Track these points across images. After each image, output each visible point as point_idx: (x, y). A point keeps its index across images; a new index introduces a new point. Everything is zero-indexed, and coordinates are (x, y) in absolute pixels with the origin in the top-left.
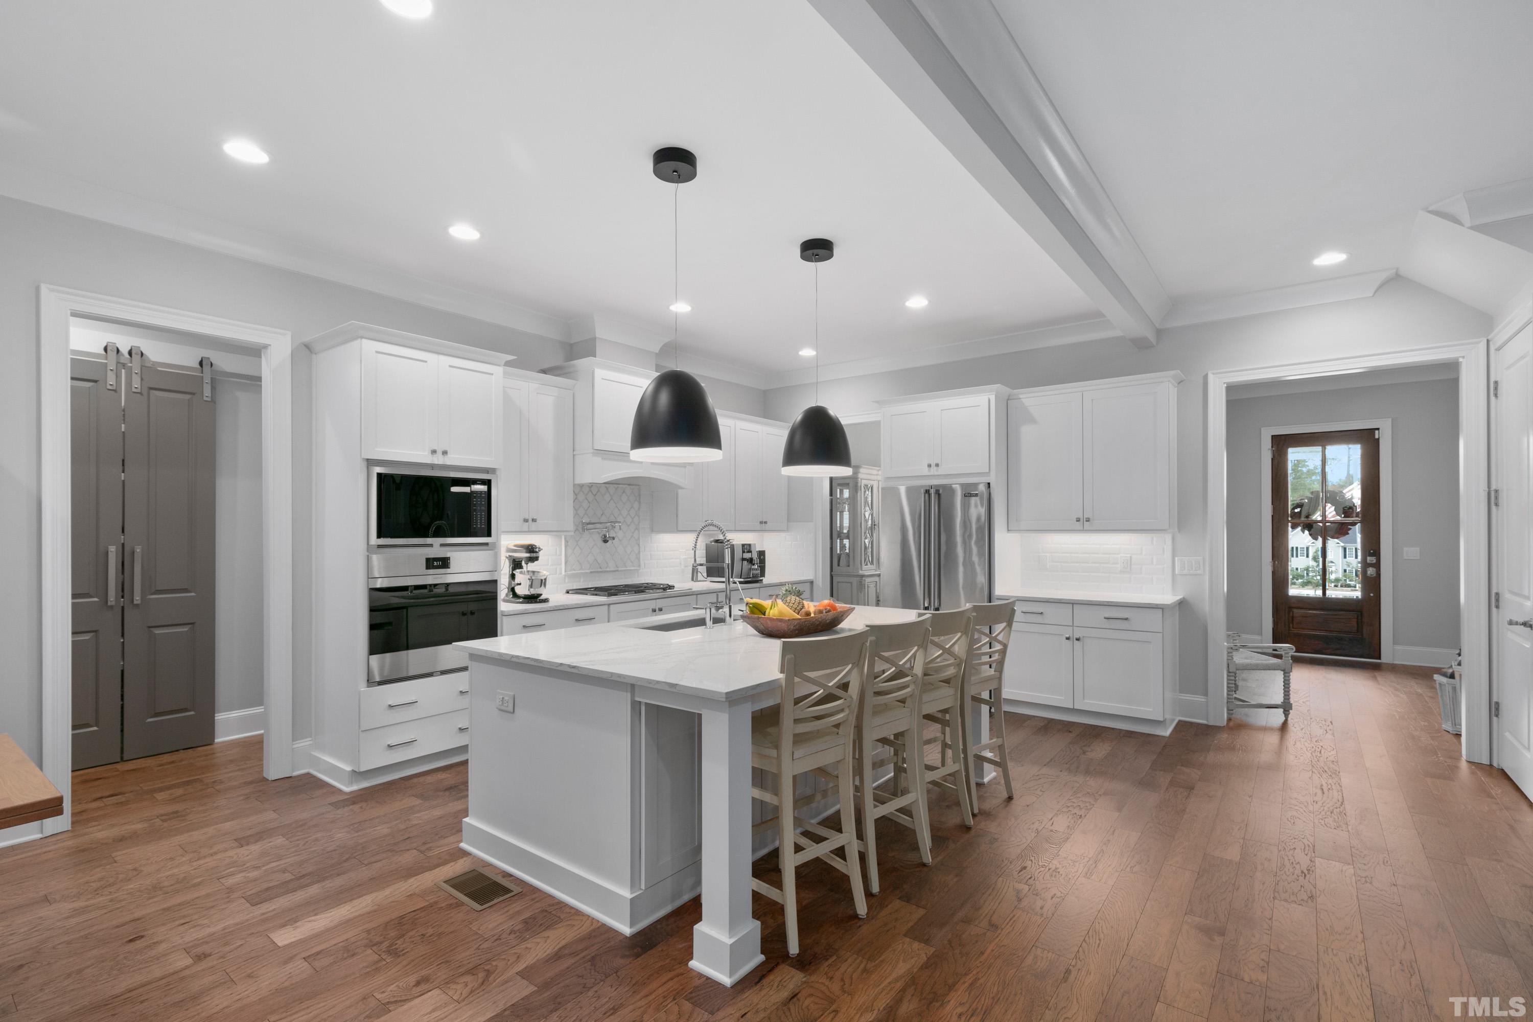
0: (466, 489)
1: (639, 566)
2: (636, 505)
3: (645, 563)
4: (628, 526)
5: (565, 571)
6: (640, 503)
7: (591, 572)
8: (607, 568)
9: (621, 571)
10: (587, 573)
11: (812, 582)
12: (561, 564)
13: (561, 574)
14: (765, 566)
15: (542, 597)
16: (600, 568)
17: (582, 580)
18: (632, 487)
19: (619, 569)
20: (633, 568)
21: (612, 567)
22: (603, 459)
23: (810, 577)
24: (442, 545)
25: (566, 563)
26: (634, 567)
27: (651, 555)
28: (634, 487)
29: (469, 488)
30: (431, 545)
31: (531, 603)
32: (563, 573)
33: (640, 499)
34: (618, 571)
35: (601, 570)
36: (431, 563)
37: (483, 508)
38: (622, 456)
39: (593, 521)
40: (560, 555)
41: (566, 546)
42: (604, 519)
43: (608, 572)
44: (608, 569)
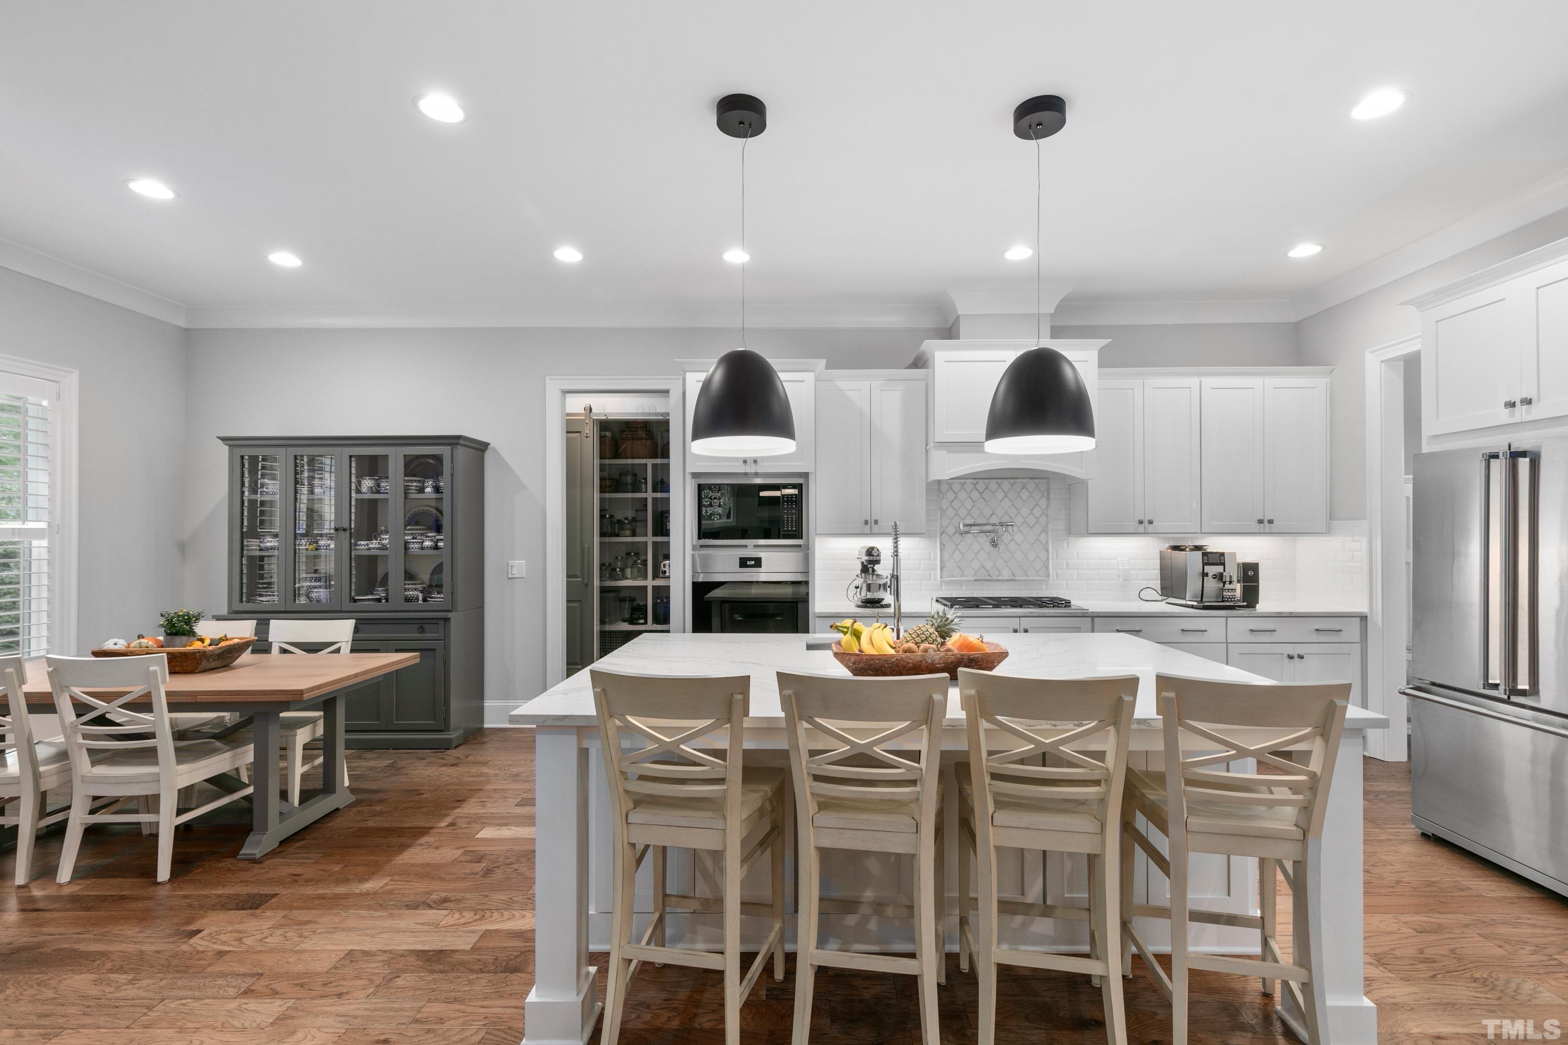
0: (777, 493)
1: (1048, 576)
2: (1043, 503)
3: (1057, 574)
4: (1031, 527)
5: (941, 577)
6: (1048, 499)
7: (975, 580)
8: (998, 576)
9: (1018, 580)
10: (970, 580)
11: (1364, 618)
12: (936, 570)
13: (936, 580)
14: (1258, 585)
15: (884, 603)
16: (990, 576)
17: (964, 588)
18: (1036, 481)
19: (1016, 578)
20: (1038, 578)
21: (1006, 575)
22: (949, 452)
23: (1363, 608)
24: (756, 546)
25: (942, 569)
26: (1040, 576)
27: (1067, 563)
28: (1039, 480)
29: (780, 492)
30: (746, 546)
31: (873, 607)
32: (939, 579)
33: (1048, 494)
34: (1014, 580)
35: (990, 578)
36: (743, 563)
37: (794, 511)
38: (976, 446)
39: (979, 522)
40: (935, 559)
41: (941, 551)
42: (994, 520)
43: (999, 580)
44: (1000, 578)
